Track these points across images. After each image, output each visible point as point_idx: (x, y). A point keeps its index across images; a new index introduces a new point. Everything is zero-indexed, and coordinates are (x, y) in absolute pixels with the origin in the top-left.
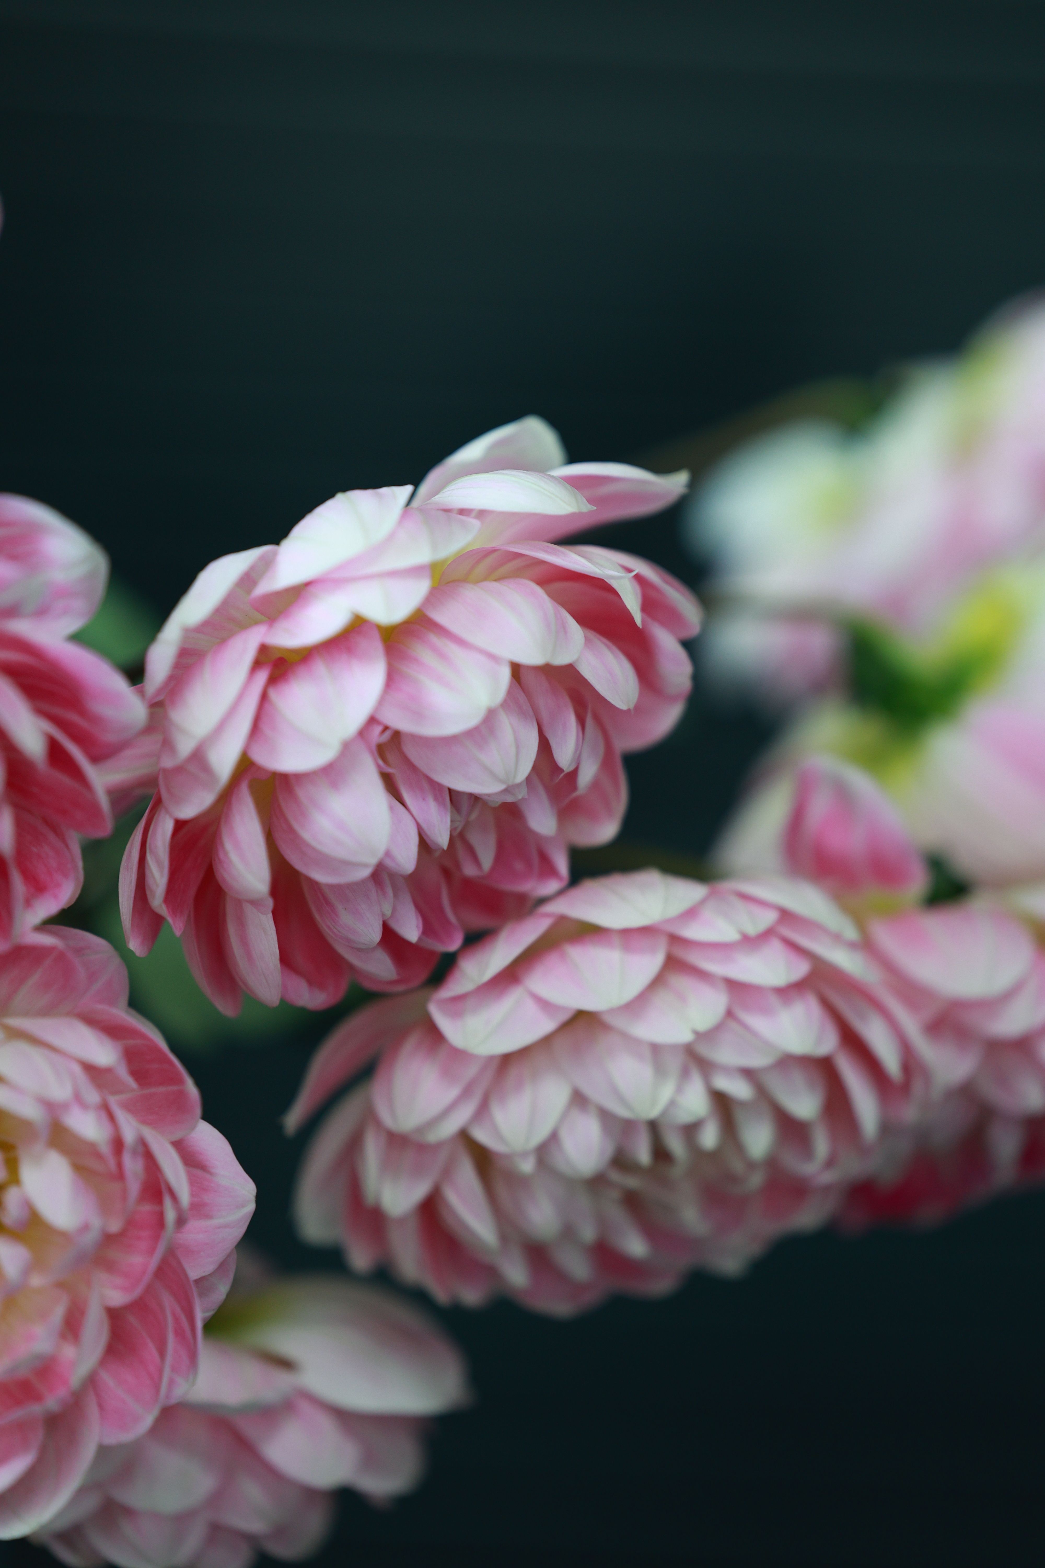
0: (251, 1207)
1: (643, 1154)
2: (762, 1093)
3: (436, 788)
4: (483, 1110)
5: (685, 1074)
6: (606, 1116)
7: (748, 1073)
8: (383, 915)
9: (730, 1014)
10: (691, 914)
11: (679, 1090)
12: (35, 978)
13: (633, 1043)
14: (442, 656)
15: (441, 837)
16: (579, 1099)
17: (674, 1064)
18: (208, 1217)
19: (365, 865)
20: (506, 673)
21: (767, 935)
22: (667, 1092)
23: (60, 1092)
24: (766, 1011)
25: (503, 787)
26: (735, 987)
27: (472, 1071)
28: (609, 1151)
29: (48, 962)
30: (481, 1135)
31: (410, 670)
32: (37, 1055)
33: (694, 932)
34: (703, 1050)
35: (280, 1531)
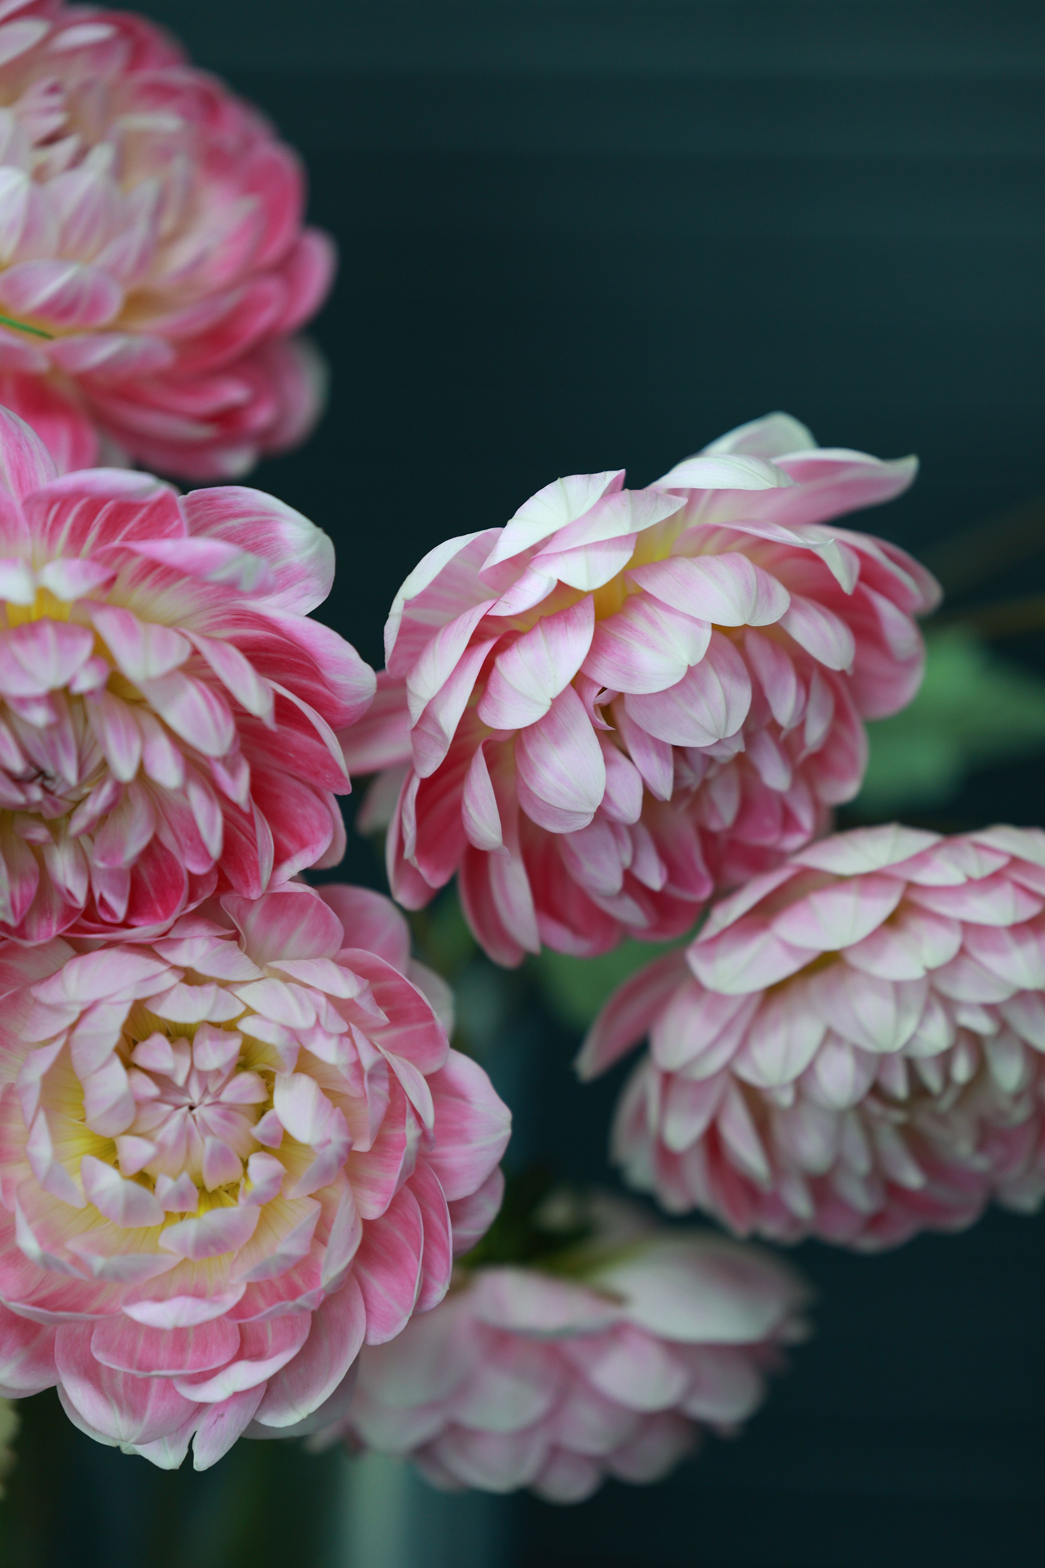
0: (506, 1132)
1: (900, 1087)
2: (1004, 1028)
3: (659, 745)
4: (743, 1047)
5: (927, 1009)
6: (858, 1053)
7: (991, 1009)
8: (622, 864)
9: (963, 951)
10: (921, 859)
11: (921, 1024)
12: (303, 927)
13: (875, 982)
14: (652, 622)
15: (664, 789)
16: (830, 1037)
17: (916, 1001)
18: (468, 1141)
19: (587, 814)
20: (707, 633)
21: (996, 877)
22: (909, 1026)
23: (303, 1021)
24: (1000, 950)
25: (716, 740)
26: (967, 927)
27: (729, 1012)
28: (865, 1084)
29: (311, 911)
30: (745, 1072)
31: (623, 636)
32: (284, 991)
33: (926, 877)
34: (945, 987)
35: (622, 1449)
